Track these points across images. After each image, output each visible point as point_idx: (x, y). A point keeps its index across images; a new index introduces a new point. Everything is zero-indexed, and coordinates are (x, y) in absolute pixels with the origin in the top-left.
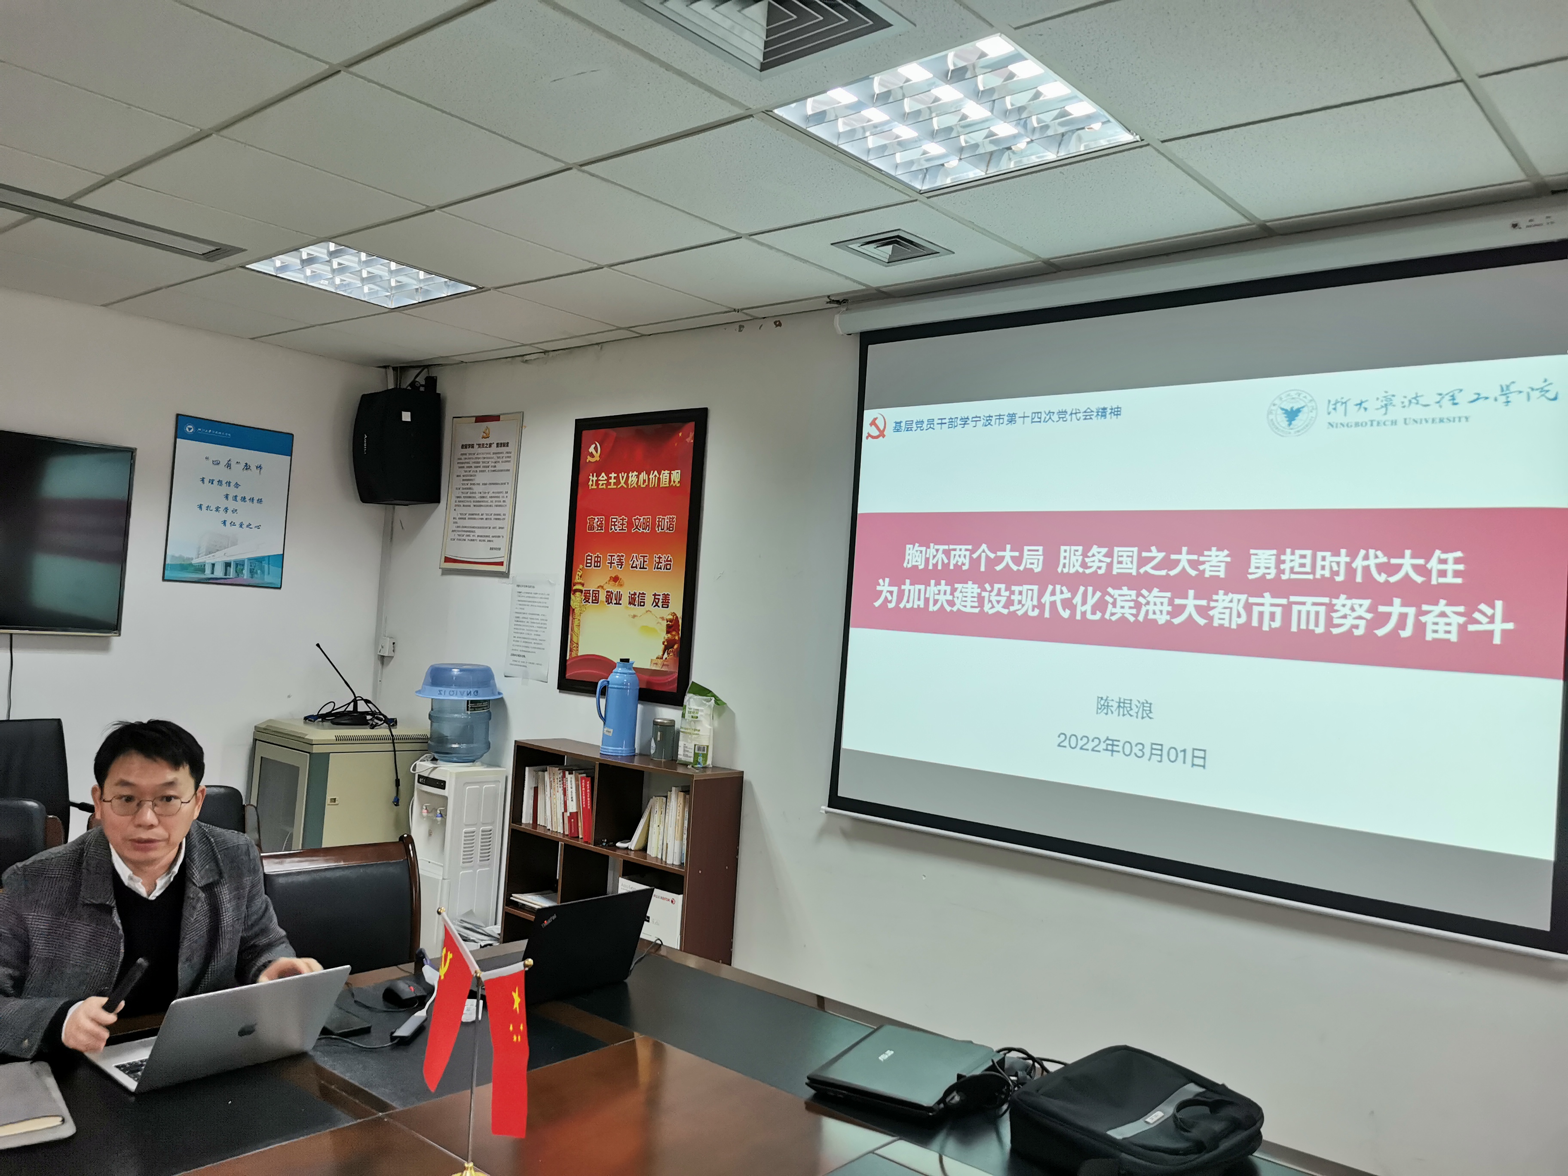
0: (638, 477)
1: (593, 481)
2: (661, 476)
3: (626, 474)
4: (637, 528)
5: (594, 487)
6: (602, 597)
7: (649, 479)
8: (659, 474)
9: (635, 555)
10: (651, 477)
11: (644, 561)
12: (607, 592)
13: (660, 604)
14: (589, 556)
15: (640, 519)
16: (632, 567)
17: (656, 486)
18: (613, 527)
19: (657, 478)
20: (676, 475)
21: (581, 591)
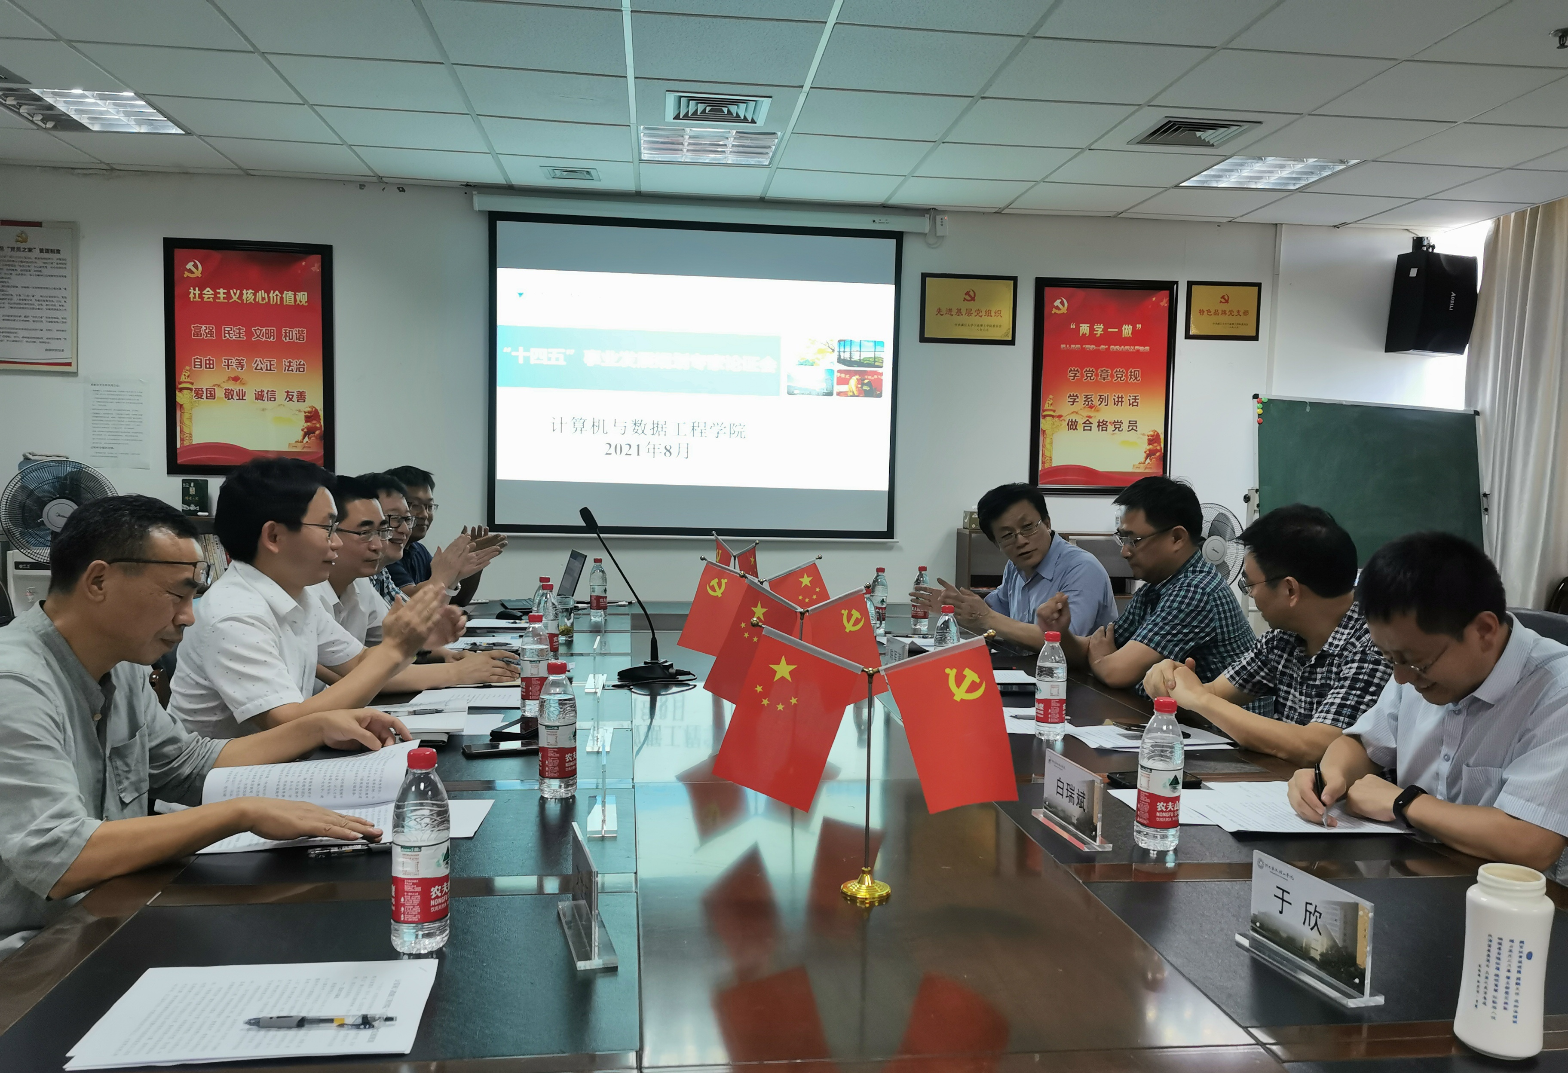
0: (255, 294)
1: (195, 294)
2: (284, 296)
3: (239, 291)
4: (258, 336)
5: (197, 299)
6: (220, 393)
7: (269, 297)
8: (282, 293)
9: (258, 360)
10: (271, 295)
11: (271, 365)
12: (226, 389)
13: (295, 399)
14: (197, 358)
15: (261, 330)
16: (256, 369)
17: (279, 303)
18: (227, 335)
19: (279, 297)
20: (302, 297)
21: (191, 389)
